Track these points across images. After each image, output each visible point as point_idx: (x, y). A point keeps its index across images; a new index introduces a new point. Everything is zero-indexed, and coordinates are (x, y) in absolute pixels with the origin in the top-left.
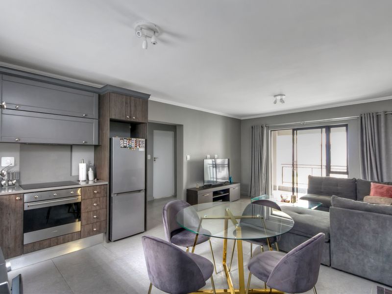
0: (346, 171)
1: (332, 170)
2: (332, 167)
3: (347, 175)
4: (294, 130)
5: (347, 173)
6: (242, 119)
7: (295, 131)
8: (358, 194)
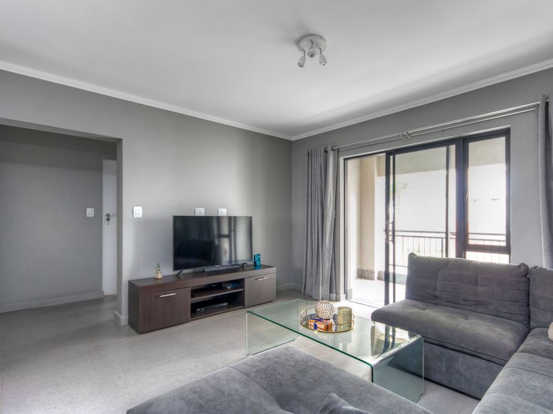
0: (504, 244)
1: (471, 242)
2: (470, 236)
3: (507, 256)
4: (389, 153)
5: (506, 250)
6: (294, 138)
7: (392, 157)
8: (532, 309)
